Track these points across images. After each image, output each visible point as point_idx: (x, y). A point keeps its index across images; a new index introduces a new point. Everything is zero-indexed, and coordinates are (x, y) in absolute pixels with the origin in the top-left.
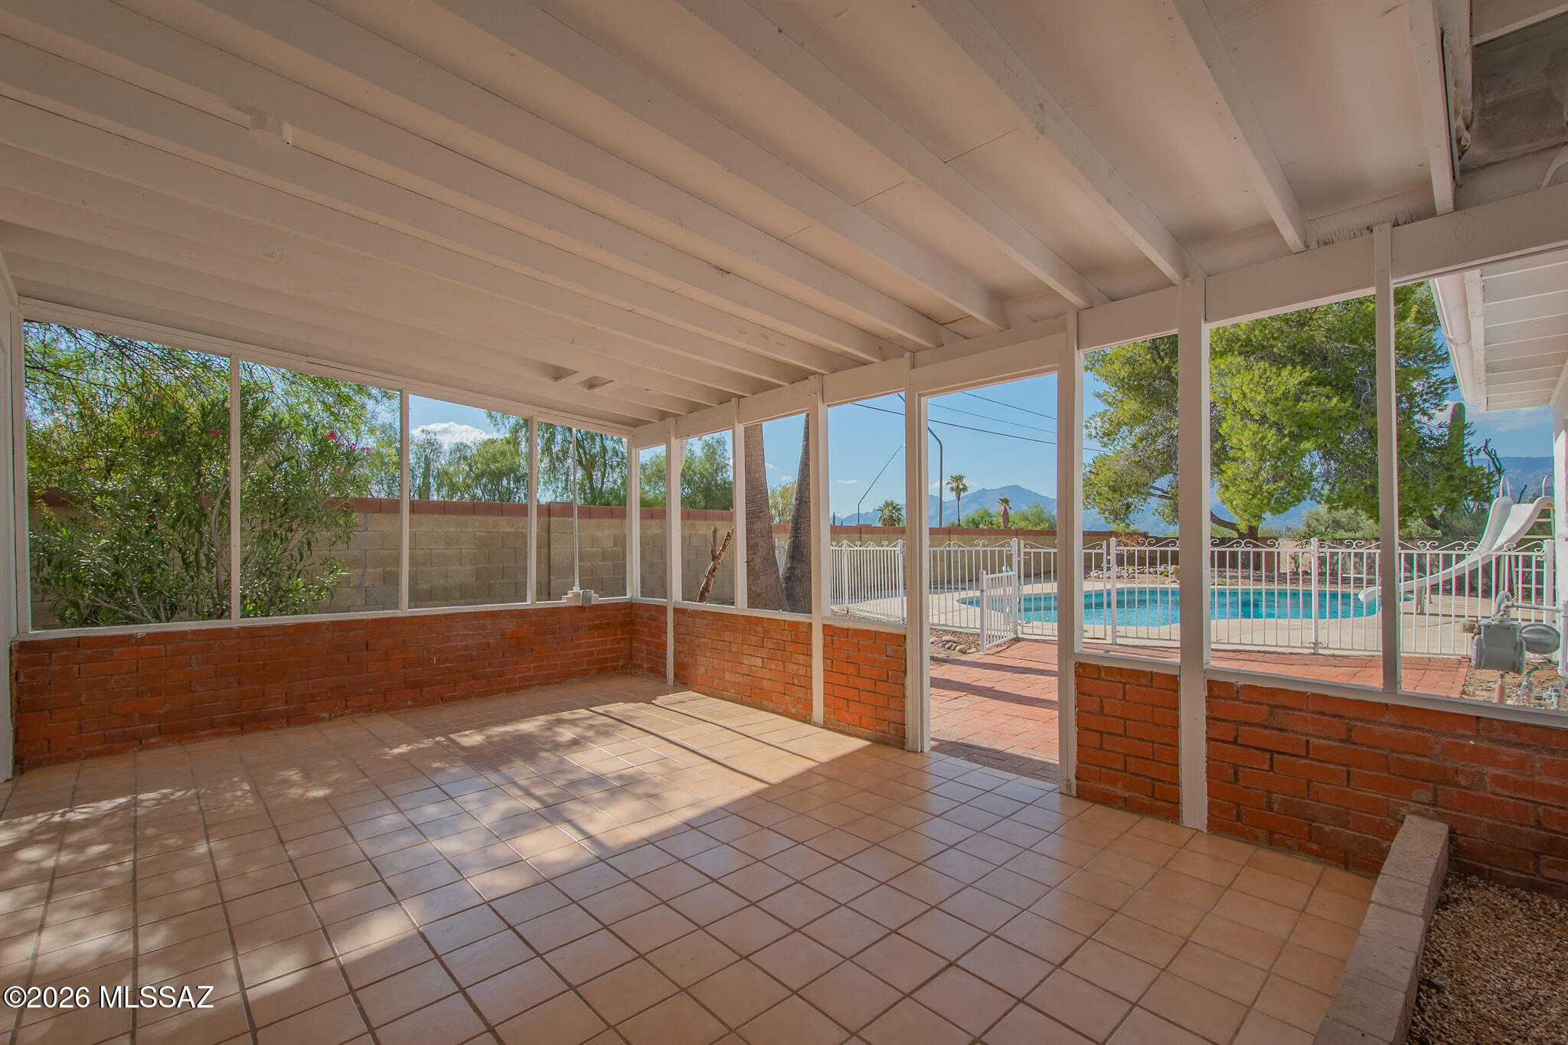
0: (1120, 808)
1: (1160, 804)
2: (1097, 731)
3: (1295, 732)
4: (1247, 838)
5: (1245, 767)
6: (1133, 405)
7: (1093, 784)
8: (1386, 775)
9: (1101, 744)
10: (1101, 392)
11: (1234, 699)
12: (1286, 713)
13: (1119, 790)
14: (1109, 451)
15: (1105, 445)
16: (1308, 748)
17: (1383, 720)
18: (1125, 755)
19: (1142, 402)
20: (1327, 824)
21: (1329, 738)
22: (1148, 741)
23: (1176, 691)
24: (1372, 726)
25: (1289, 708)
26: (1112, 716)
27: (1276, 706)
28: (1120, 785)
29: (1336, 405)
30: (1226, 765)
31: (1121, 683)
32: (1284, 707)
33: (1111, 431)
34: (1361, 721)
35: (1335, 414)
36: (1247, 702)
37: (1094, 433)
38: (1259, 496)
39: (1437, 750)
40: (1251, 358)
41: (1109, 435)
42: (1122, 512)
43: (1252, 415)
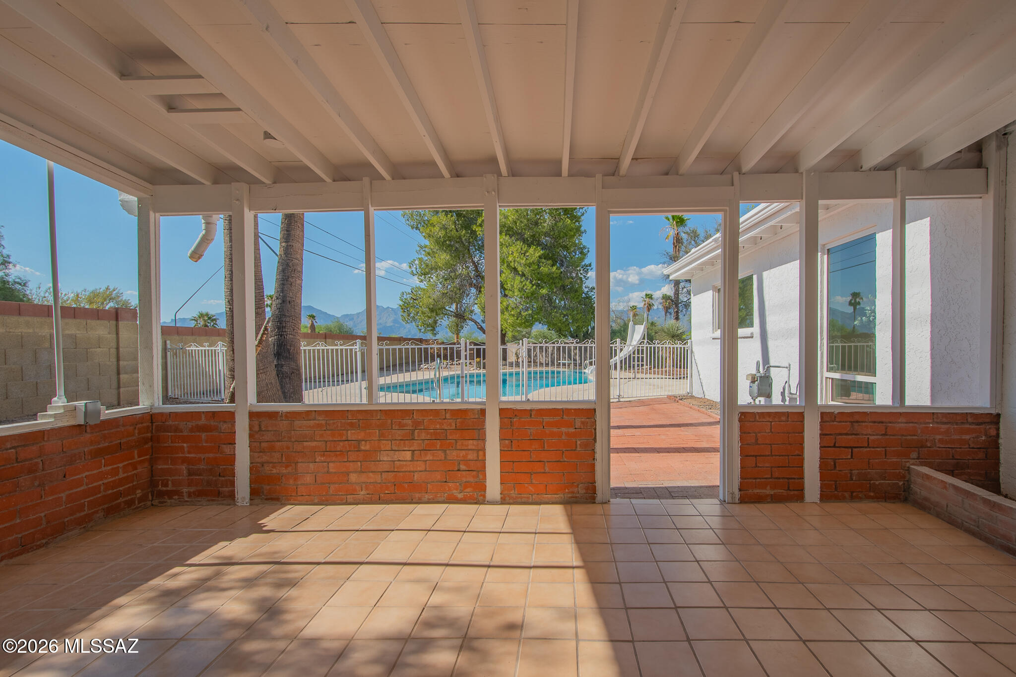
0: (768, 503)
1: (792, 493)
2: (753, 456)
3: (862, 434)
4: (840, 499)
5: (839, 459)
6: (446, 256)
7: (750, 491)
8: (900, 448)
9: (756, 464)
10: (423, 244)
11: (833, 421)
12: (859, 425)
13: (768, 491)
16: (868, 442)
17: (900, 421)
18: (772, 467)
19: (451, 256)
20: (876, 480)
21: (877, 435)
22: (785, 455)
23: (802, 421)
24: (895, 425)
25: (859, 422)
26: (763, 444)
27: (854, 422)
28: (768, 487)
29: (554, 270)
30: (829, 460)
31: (769, 421)
32: (857, 422)
33: (426, 272)
34: (890, 423)
36: (840, 422)
37: (414, 272)
39: (919, 431)
40: (513, 238)
41: (425, 274)
42: (433, 327)
43: (517, 271)
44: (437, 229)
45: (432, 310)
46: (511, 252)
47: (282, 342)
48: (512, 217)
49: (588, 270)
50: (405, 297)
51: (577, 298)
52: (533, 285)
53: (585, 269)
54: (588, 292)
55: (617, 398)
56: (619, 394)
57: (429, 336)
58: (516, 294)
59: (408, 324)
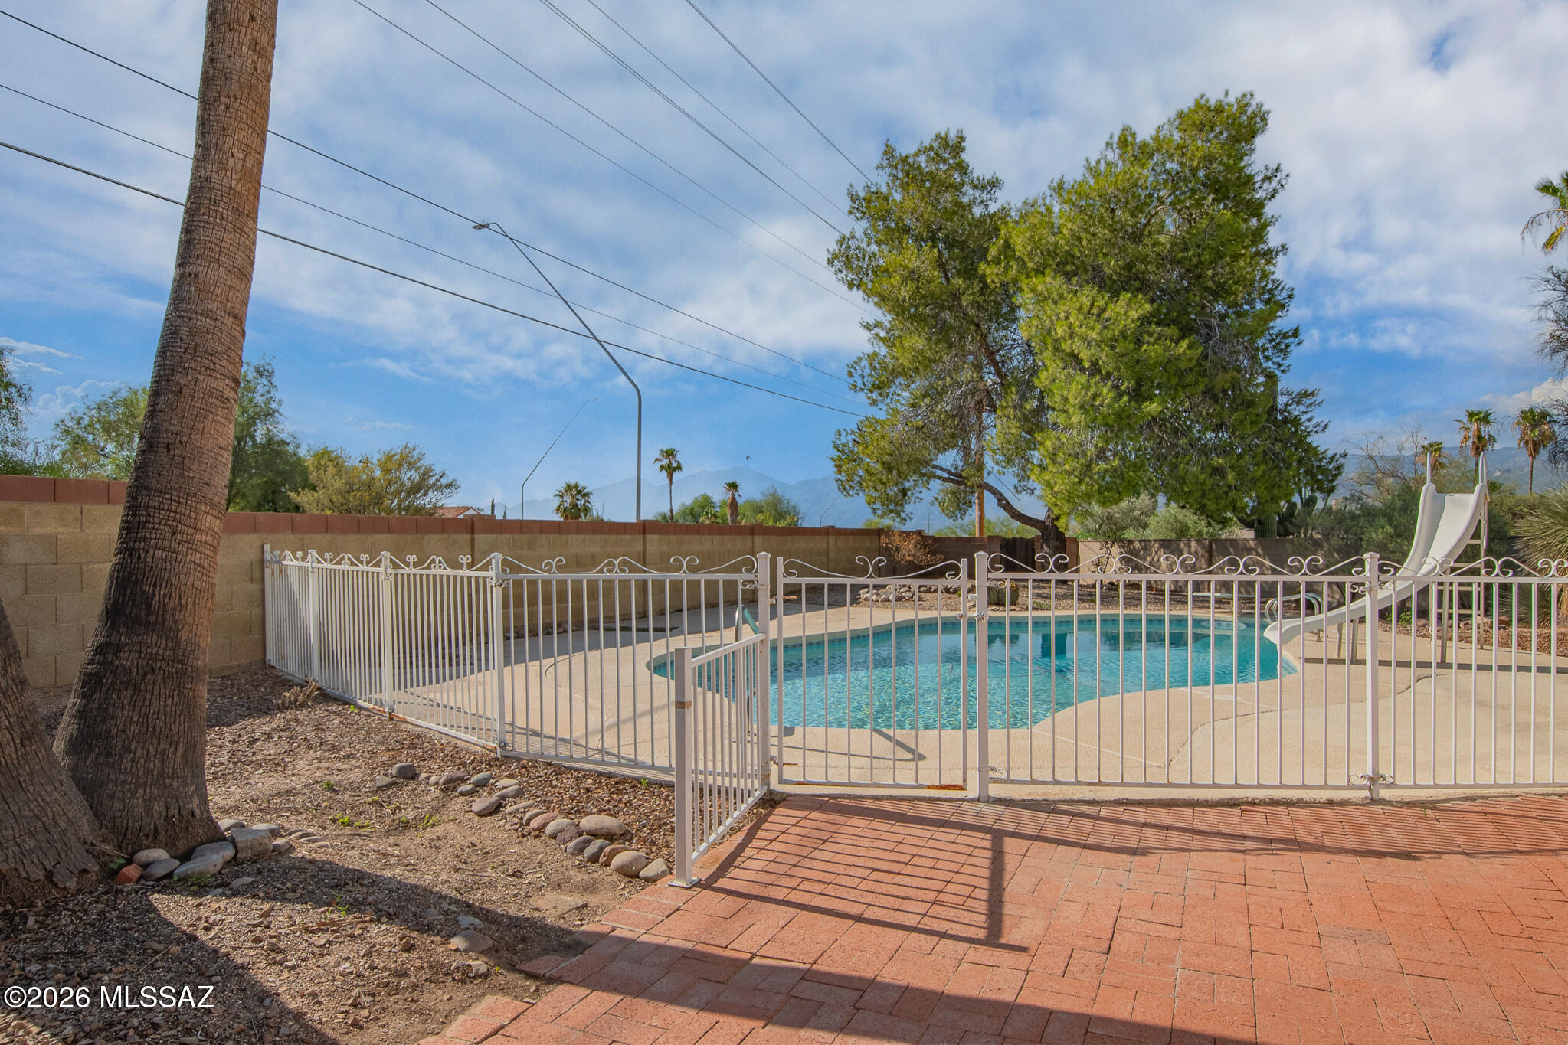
6: (917, 342)
10: (871, 321)
14: (881, 413)
15: (874, 403)
19: (929, 339)
29: (1184, 352)
33: (883, 383)
35: (1183, 365)
37: (860, 384)
38: (1088, 480)
40: (1075, 280)
41: (879, 388)
42: (897, 502)
43: (1079, 362)
44: (896, 280)
45: (889, 468)
46: (1062, 315)
47: (131, 574)
48: (1070, 226)
49: (1287, 346)
50: (843, 440)
51: (1252, 423)
52: (1120, 395)
53: (1279, 344)
54: (1287, 405)
55: (1362, 788)
56: (1375, 769)
57: (887, 522)
58: (1075, 419)
59: (850, 498)
